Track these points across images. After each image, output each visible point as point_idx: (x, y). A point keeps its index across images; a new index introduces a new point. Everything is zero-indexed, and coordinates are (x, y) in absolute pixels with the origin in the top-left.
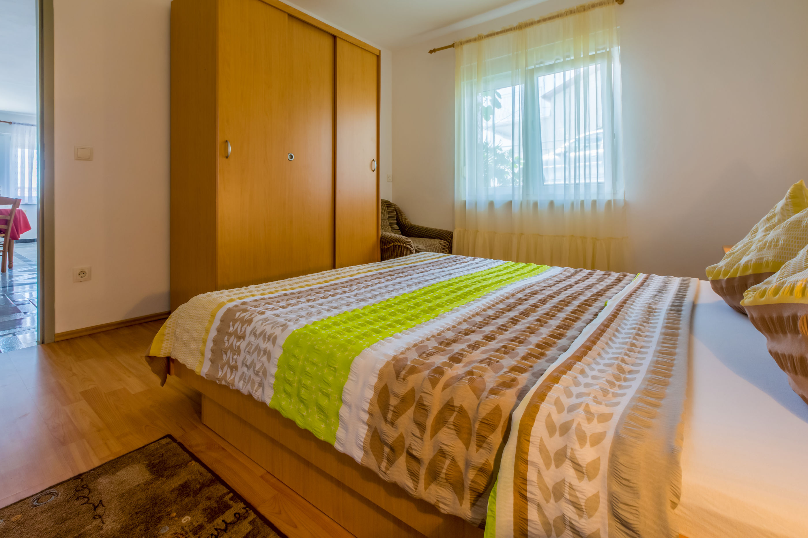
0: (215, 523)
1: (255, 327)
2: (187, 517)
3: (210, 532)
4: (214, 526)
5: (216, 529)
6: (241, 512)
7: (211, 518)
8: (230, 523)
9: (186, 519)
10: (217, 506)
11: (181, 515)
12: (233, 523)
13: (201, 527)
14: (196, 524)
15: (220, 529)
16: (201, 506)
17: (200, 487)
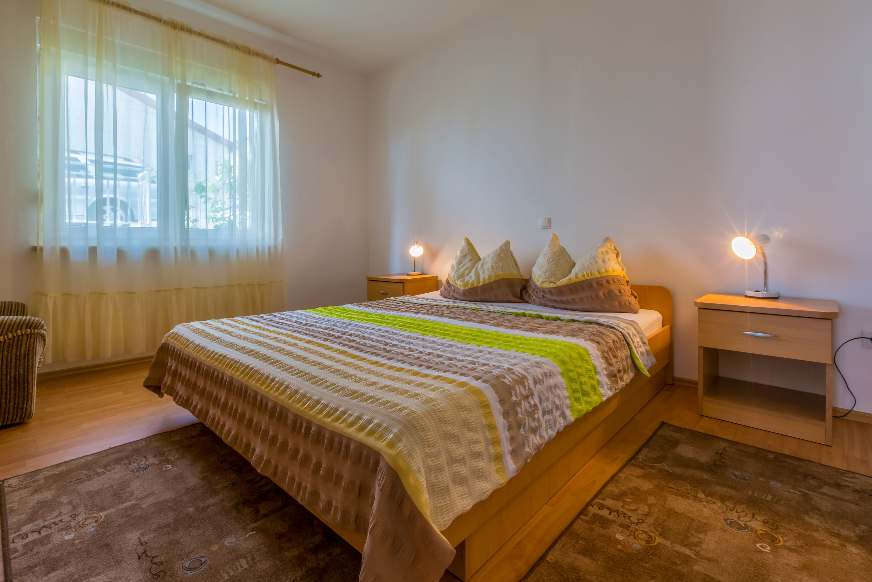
0: (614, 518)
1: (533, 376)
2: (617, 536)
3: (623, 519)
4: (617, 518)
5: (619, 516)
6: (597, 508)
7: (611, 522)
8: (610, 510)
9: (619, 537)
10: (597, 523)
11: (618, 542)
12: (608, 509)
13: (621, 525)
14: (621, 529)
15: (618, 514)
16: (603, 531)
17: (581, 540)
